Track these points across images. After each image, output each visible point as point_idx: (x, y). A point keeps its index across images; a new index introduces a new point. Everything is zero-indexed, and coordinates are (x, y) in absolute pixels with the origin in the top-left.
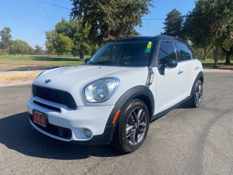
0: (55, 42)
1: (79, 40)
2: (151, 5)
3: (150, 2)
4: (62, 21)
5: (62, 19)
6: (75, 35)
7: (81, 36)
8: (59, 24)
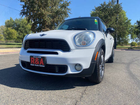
0: (5, 33)
1: (22, 32)
2: (69, 13)
3: (69, 11)
4: (10, 20)
5: (11, 18)
6: (19, 29)
7: (23, 30)
8: (8, 21)
